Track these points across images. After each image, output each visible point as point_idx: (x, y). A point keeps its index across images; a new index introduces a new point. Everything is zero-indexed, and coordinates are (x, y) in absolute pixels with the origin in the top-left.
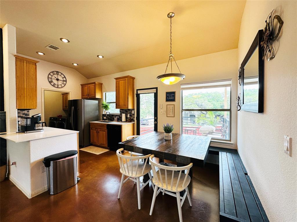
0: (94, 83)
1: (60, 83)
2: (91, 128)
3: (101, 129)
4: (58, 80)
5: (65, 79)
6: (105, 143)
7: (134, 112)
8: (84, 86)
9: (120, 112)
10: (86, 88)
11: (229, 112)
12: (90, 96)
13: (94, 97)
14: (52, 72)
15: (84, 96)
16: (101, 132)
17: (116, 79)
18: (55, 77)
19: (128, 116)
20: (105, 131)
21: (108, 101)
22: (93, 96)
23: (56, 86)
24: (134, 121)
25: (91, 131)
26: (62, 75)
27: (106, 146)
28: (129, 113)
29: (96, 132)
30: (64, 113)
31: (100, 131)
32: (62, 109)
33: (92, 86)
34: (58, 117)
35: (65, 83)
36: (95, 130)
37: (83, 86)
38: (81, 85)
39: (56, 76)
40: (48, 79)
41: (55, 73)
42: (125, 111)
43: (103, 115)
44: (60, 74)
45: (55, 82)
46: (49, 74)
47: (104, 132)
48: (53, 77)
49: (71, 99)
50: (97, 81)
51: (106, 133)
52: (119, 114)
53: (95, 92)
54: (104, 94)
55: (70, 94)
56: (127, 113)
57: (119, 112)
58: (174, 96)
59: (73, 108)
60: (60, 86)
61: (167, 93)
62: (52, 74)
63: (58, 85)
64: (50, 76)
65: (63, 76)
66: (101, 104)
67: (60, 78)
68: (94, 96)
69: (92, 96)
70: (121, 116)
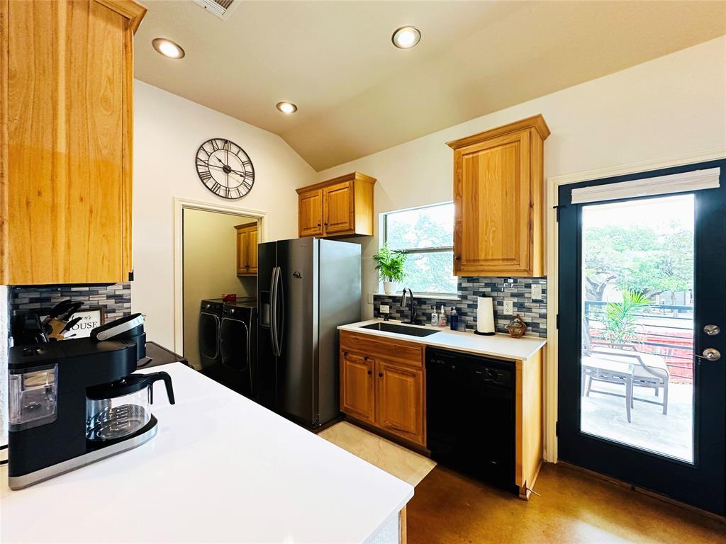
0: (351, 177)
1: (235, 180)
2: (345, 354)
3: (391, 362)
4: (227, 170)
5: (249, 169)
6: (413, 428)
7: (544, 291)
8: (307, 194)
9: (460, 288)
10: (315, 201)
12: (331, 229)
13: (350, 230)
14: (211, 141)
15: (310, 228)
16: (390, 374)
17: (457, 145)
18: (220, 161)
19: (508, 308)
20: (414, 375)
21: (394, 244)
22: (346, 226)
23: (222, 193)
24: (543, 334)
25: (346, 364)
26: (241, 155)
27: (421, 440)
28: (513, 295)
29: (370, 373)
30: (241, 285)
31: (387, 369)
32: (236, 275)
33: (341, 191)
34: (225, 299)
35: (250, 183)
36: (364, 364)
37: (303, 193)
38: (296, 190)
39: (221, 155)
40: (197, 165)
41: (220, 144)
42: (487, 285)
43: (377, 298)
44: (235, 149)
45: (219, 176)
46: (201, 147)
47: (410, 380)
48: (213, 161)
49: (266, 240)
50: (359, 168)
51: (417, 384)
52: (457, 298)
53: (352, 213)
54: (381, 216)
55: (265, 221)
56: (500, 294)
57: (455, 291)
59: (277, 271)
60: (234, 194)
62: (208, 148)
63: (228, 190)
64: (202, 156)
65: (244, 159)
66: (371, 257)
67: (235, 164)
68: (348, 225)
69: (339, 227)
70: (464, 306)
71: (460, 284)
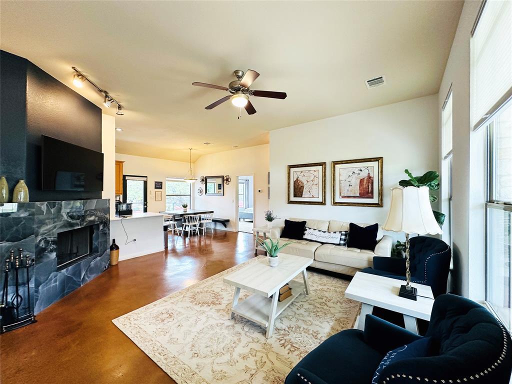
11: (189, 196)
58: (162, 185)
61: (156, 182)
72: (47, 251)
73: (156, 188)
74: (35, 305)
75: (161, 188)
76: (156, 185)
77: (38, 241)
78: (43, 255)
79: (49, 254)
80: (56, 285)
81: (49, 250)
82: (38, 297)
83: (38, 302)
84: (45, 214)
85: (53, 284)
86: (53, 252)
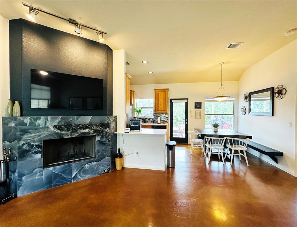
0: (131, 91)
7: (168, 116)
13: (131, 103)
17: (155, 90)
19: (163, 119)
24: (168, 122)
52: (153, 117)
54: (136, 100)
58: (201, 105)
61: (196, 103)
70: (155, 119)
71: (154, 115)
72: (31, 153)
73: (196, 108)
74: (19, 190)
75: (201, 108)
76: (195, 105)
77: (21, 144)
78: (27, 154)
79: (33, 155)
80: (42, 178)
81: (34, 152)
82: (22, 184)
83: (21, 188)
84: (28, 125)
85: (38, 177)
86: (37, 153)
